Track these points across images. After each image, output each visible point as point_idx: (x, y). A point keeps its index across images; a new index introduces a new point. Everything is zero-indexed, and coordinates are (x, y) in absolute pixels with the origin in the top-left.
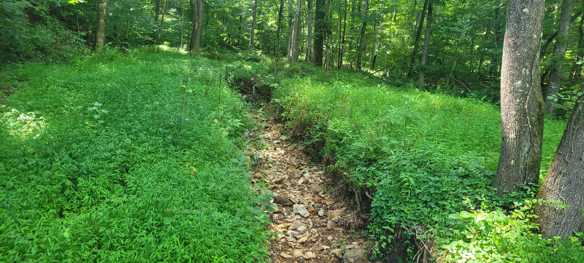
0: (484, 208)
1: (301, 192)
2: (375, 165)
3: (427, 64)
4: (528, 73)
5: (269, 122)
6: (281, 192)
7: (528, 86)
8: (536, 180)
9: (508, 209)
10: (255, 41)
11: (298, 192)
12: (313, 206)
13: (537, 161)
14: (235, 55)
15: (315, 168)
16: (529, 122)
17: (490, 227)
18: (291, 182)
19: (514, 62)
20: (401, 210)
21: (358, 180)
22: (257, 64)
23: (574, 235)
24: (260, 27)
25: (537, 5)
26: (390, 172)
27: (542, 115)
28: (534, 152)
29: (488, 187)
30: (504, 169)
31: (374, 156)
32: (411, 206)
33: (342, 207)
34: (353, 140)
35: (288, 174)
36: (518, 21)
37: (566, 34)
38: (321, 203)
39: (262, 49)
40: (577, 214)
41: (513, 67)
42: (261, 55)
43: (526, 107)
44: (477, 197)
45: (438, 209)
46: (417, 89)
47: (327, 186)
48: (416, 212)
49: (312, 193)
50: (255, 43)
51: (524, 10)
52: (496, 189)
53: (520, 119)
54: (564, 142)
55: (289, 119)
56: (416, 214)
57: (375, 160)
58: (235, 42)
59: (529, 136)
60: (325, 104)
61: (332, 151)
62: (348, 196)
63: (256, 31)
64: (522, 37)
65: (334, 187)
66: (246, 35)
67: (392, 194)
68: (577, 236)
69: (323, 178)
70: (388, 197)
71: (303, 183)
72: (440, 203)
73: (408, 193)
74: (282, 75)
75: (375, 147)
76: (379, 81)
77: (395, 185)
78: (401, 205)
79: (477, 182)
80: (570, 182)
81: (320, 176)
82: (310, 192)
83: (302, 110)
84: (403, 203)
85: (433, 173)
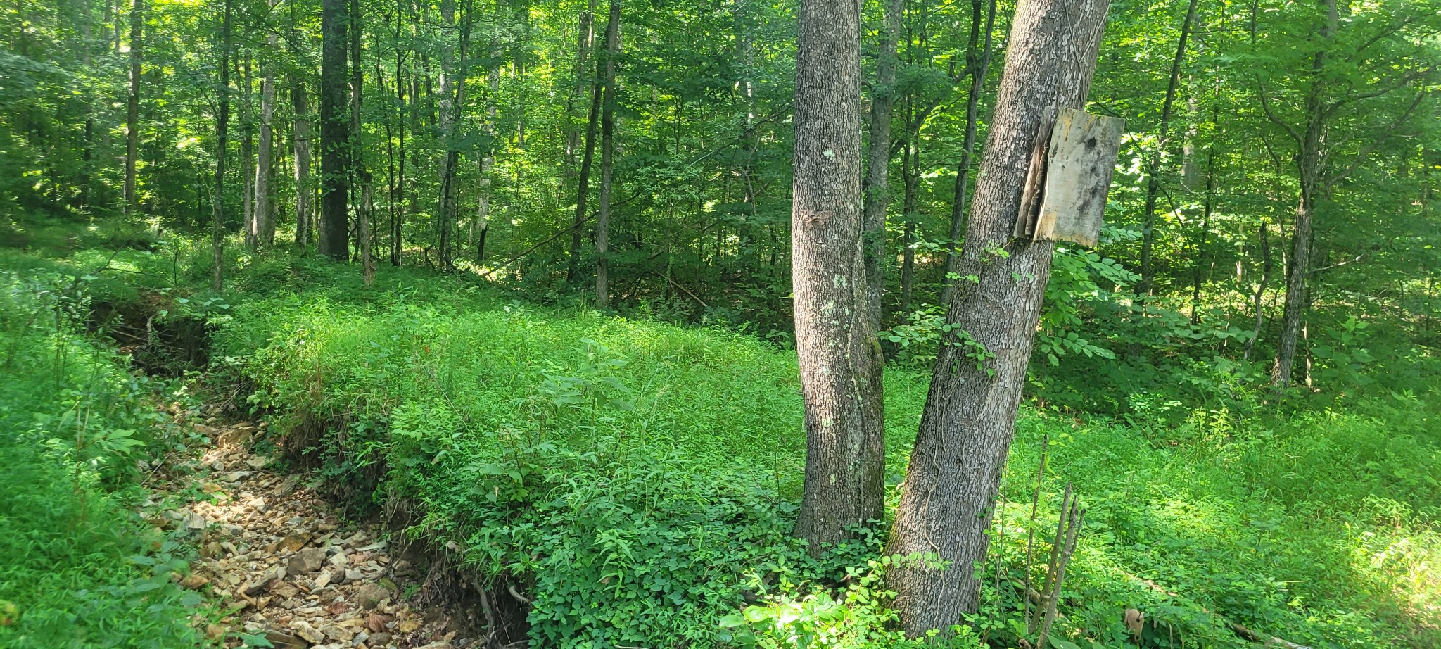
0: (788, 590)
1: (327, 608)
2: (529, 516)
3: (610, 249)
4: (845, 285)
5: (209, 421)
6: (269, 618)
7: (847, 312)
8: (880, 514)
9: (835, 584)
10: (138, 192)
11: (319, 609)
12: (366, 642)
13: (878, 471)
14: (76, 232)
15: (359, 536)
16: (856, 389)
17: (807, 633)
18: (295, 586)
19: (816, 263)
20: (603, 622)
21: (489, 558)
22: (154, 258)
23: (962, 621)
24: (153, 152)
25: (849, 143)
26: (571, 532)
27: (879, 372)
28: (871, 452)
29: (788, 539)
30: (818, 494)
31: (524, 493)
32: (628, 608)
33: (444, 633)
34: (462, 455)
35: (282, 565)
36: (816, 174)
37: (884, 184)
38: (387, 630)
39: (161, 212)
40: (964, 576)
41: (814, 272)
42: (160, 231)
43: (848, 356)
44: (771, 565)
45: (690, 607)
46: (596, 312)
47: (397, 581)
48: (640, 623)
49: (358, 607)
50: (139, 197)
51: (826, 153)
52: (804, 542)
53: (838, 383)
54: (928, 427)
55: (271, 409)
56: (642, 627)
57: (527, 504)
58: (72, 193)
59: (858, 419)
60: (374, 366)
61: (408, 488)
62: (459, 600)
63: (140, 164)
64: (828, 209)
65: (419, 582)
66: (107, 175)
67: (579, 586)
68: (967, 623)
69: (385, 559)
70: (569, 594)
71: (331, 582)
72: (695, 591)
73: (617, 577)
74: (236, 286)
75: (525, 471)
76: (503, 293)
77: (585, 561)
78: (603, 609)
79: (765, 531)
80: (944, 510)
81: (374, 556)
82: (354, 604)
83: (312, 384)
84: (606, 604)
85: (668, 520)
